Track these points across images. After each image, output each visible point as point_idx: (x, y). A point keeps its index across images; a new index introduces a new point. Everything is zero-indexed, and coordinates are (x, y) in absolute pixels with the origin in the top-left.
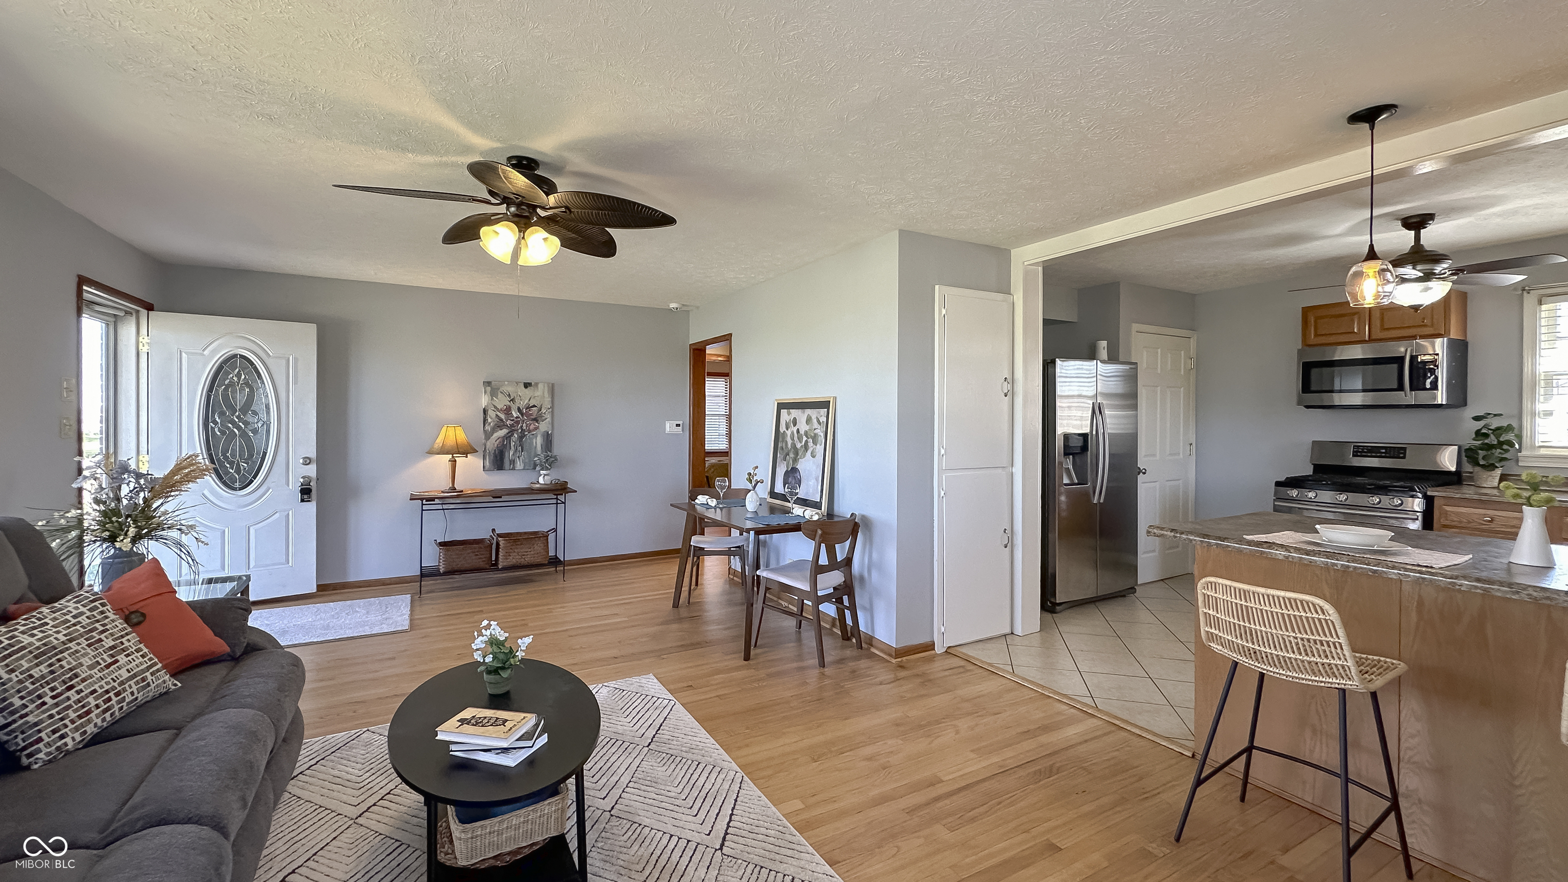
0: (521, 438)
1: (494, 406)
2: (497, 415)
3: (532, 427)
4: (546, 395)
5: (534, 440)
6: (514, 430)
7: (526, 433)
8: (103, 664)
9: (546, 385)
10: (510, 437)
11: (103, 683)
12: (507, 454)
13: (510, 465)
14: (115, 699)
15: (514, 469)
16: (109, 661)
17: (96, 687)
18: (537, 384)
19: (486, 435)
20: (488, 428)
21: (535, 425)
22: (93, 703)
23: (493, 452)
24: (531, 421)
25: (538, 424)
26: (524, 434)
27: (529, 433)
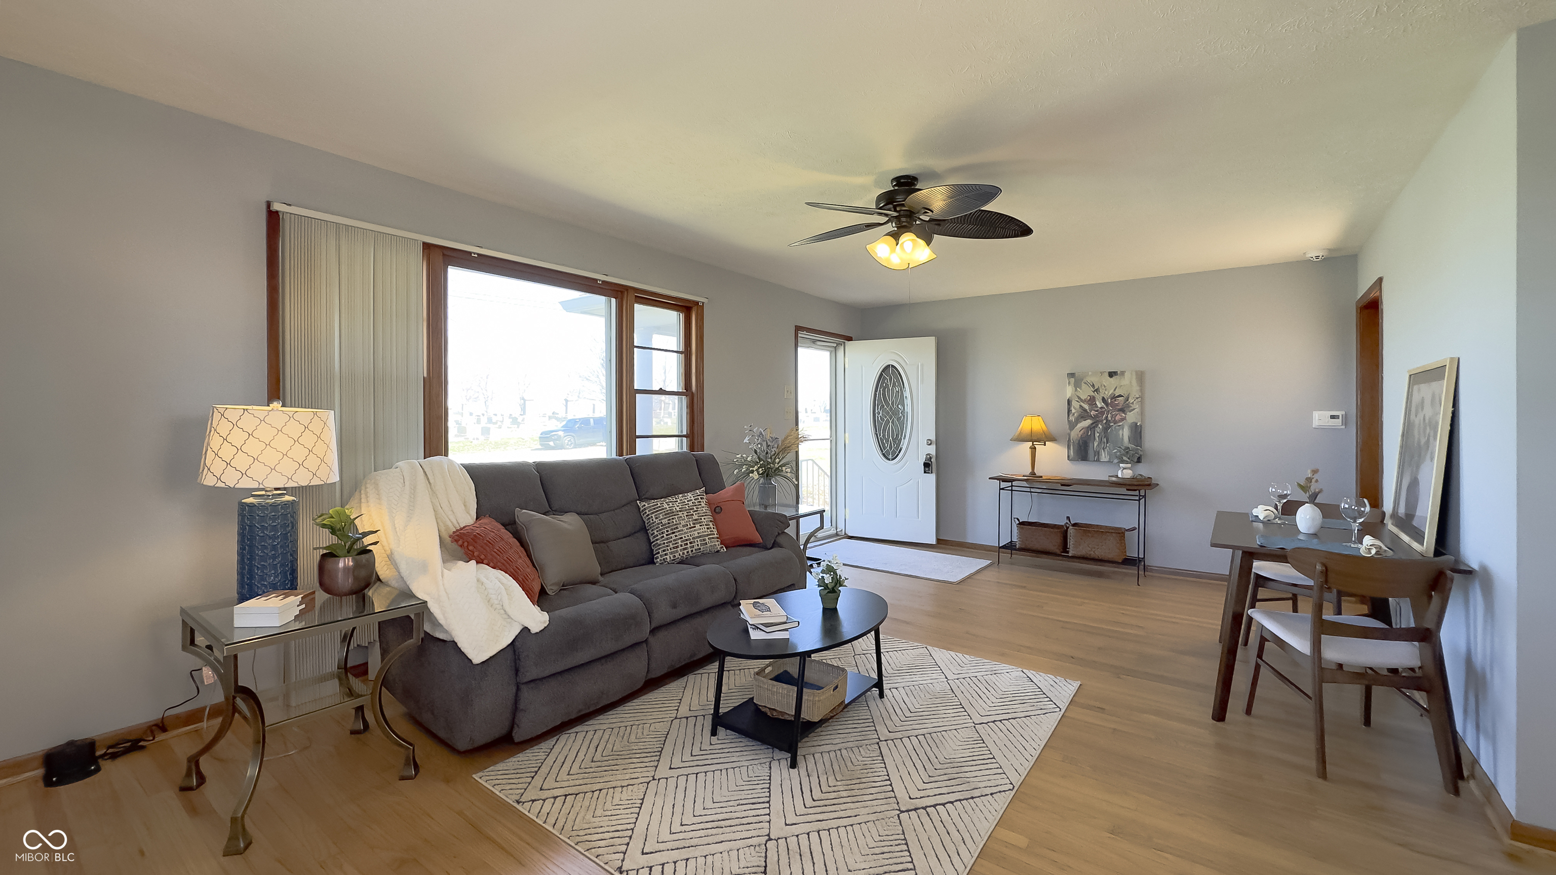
0: (1107, 428)
1: (1078, 396)
2: (1080, 406)
3: (1118, 418)
4: (1134, 383)
5: (1121, 432)
6: (1098, 421)
7: (1112, 424)
8: (689, 526)
9: (1134, 373)
10: (1094, 427)
11: (686, 535)
12: (1091, 445)
13: (1095, 456)
14: (689, 545)
15: (1098, 460)
16: (692, 526)
17: (683, 536)
18: (1123, 373)
19: (1070, 426)
20: (1072, 418)
21: (1122, 416)
22: (680, 543)
23: (1077, 442)
24: (1118, 411)
25: (1125, 414)
26: (1109, 425)
27: (1115, 424)
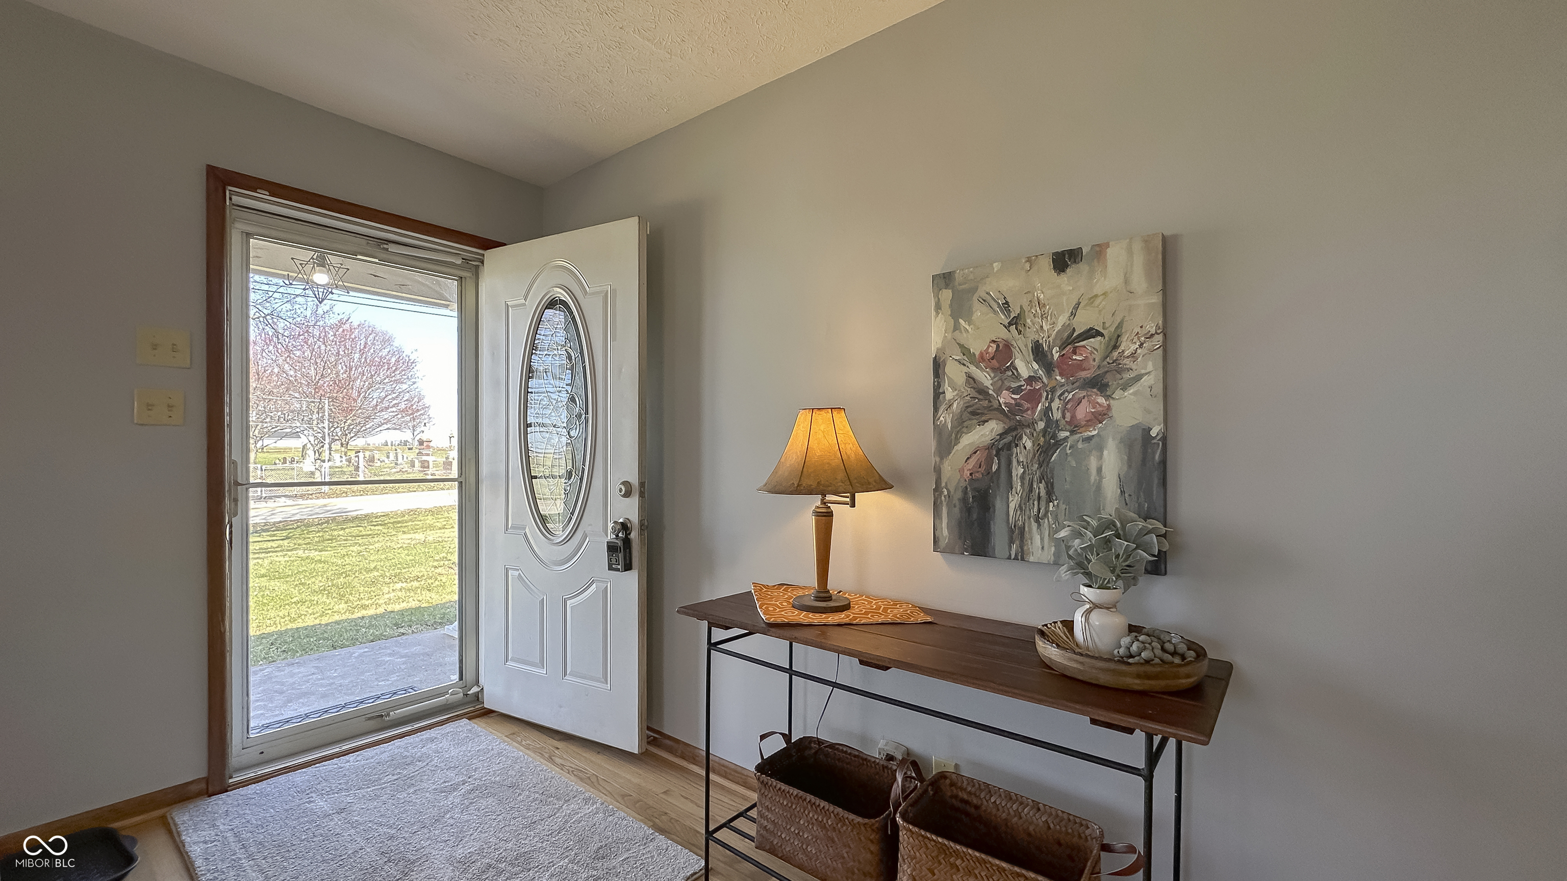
0: (1047, 449)
1: (961, 346)
2: (969, 377)
3: (1083, 412)
4: (1139, 282)
5: (1093, 463)
6: (1021, 425)
7: (1063, 434)
9: (1137, 246)
10: (1008, 447)
12: (999, 504)
13: (1011, 542)
15: (1021, 556)
18: (1099, 251)
19: (939, 443)
20: (946, 418)
21: (1095, 404)
23: (959, 494)
24: (1082, 388)
25: (1107, 397)
26: (1054, 436)
27: (1073, 432)
